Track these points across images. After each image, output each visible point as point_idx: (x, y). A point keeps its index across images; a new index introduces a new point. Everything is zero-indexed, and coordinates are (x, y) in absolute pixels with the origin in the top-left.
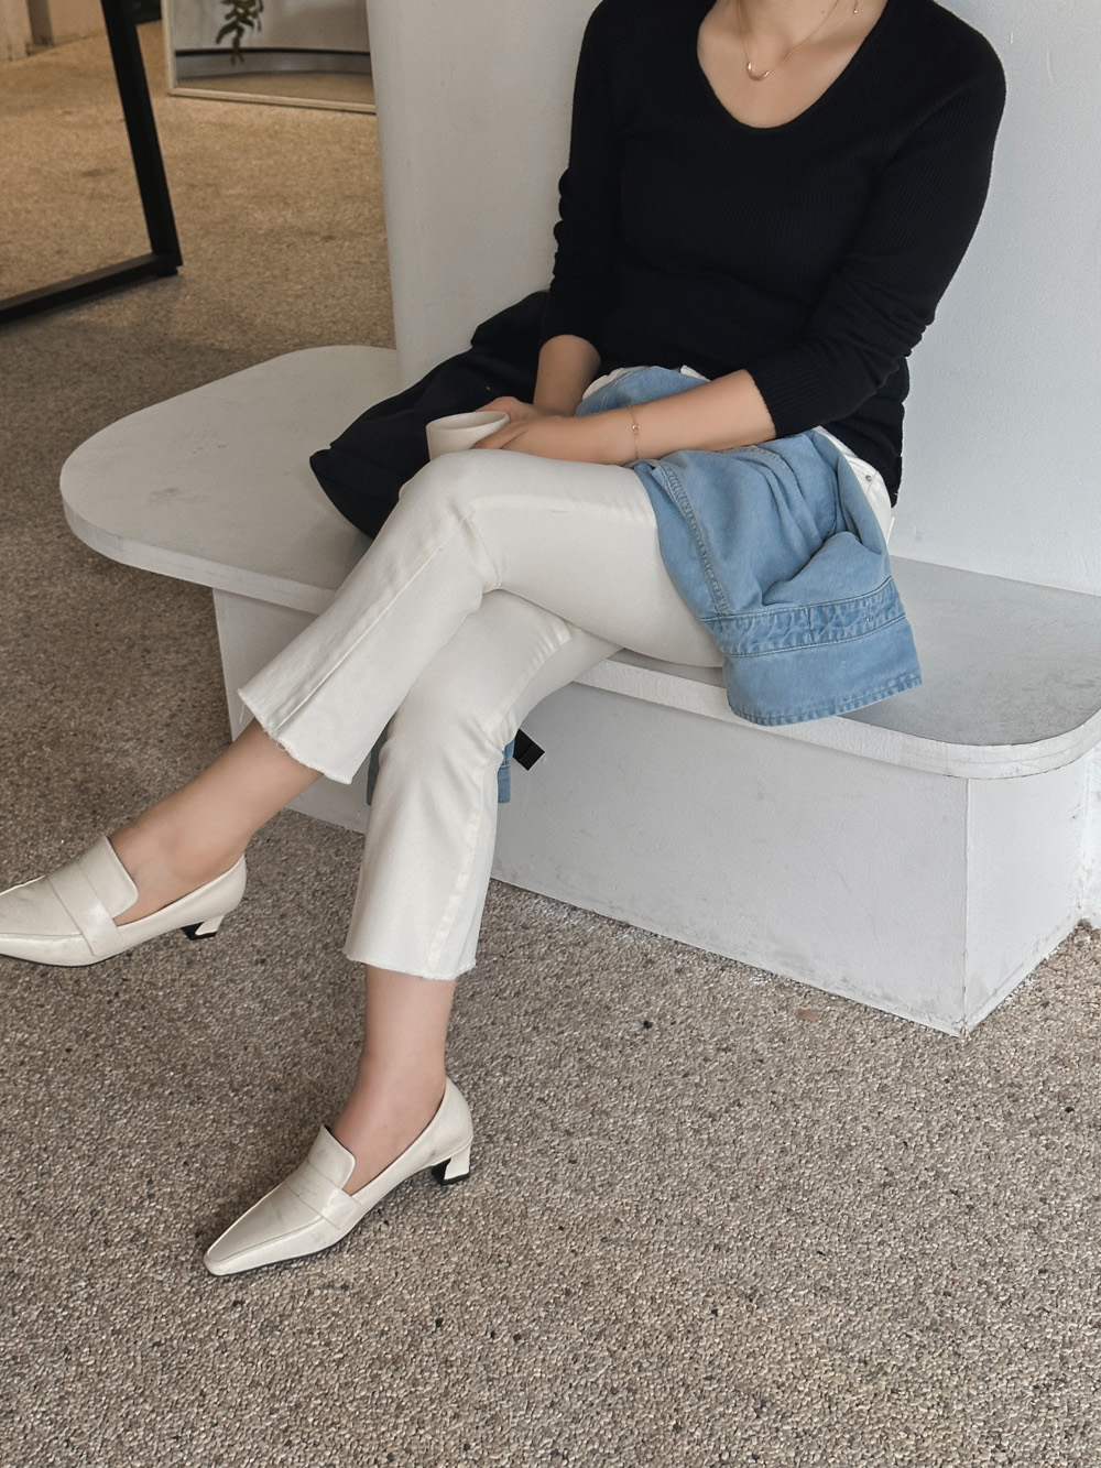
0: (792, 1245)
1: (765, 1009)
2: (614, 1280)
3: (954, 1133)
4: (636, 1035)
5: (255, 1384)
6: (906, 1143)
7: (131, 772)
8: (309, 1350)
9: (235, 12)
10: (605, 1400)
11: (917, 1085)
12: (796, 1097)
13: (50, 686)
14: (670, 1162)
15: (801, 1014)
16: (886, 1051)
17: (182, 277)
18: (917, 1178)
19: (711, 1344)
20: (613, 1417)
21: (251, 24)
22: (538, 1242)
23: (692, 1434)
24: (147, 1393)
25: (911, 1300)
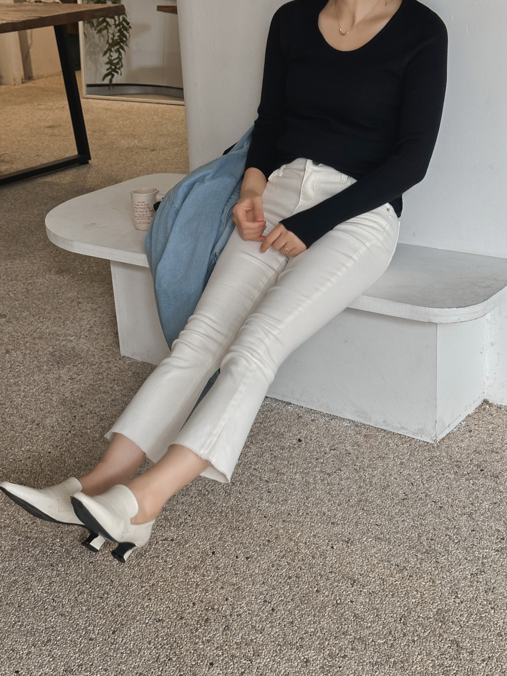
0: (365, 522)
1: (350, 434)
2: (288, 536)
3: (433, 479)
4: (295, 444)
5: (134, 577)
6: (412, 484)
7: (73, 348)
8: (158, 564)
9: (110, 68)
10: (286, 581)
11: (417, 462)
12: (365, 467)
13: (38, 317)
14: (311, 492)
15: (365, 436)
17: (91, 164)
18: (418, 496)
19: (331, 559)
20: (290, 587)
21: (117, 73)
22: (256, 522)
23: (324, 593)
24: (87, 581)
25: (416, 542)
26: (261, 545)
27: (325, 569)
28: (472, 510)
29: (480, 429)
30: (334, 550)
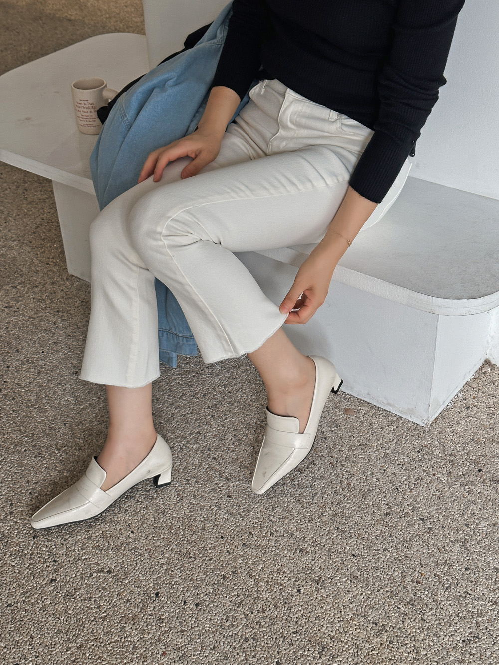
0: (340, 550)
1: (328, 408)
2: (248, 570)
3: (422, 483)
6: (397, 489)
11: (403, 454)
12: (343, 460)
14: (278, 498)
15: (346, 411)
16: (388, 434)
18: (403, 510)
19: (296, 611)
20: (245, 656)
22: (210, 546)
25: (399, 586)
26: (214, 583)
27: (289, 626)
28: (466, 535)
29: (479, 404)
30: (301, 595)
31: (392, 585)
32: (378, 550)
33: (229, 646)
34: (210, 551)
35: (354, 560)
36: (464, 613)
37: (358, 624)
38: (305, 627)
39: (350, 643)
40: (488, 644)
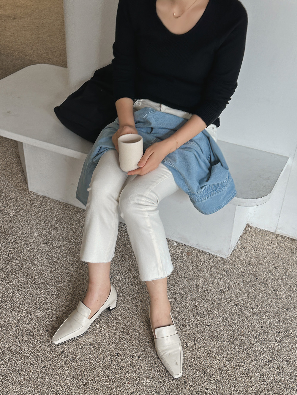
0: (201, 324)
1: (178, 253)
3: (231, 287)
6: (221, 291)
11: (220, 273)
12: (192, 279)
15: (187, 254)
16: (210, 264)
18: (226, 301)
22: (138, 327)
23: (190, 383)
25: (233, 338)
26: (144, 346)
27: (186, 363)
28: (258, 310)
29: (249, 246)
30: (188, 347)
31: (230, 338)
32: (219, 322)
33: (159, 376)
34: (138, 330)
35: (209, 328)
36: (266, 348)
37: (218, 359)
38: (194, 363)
39: (217, 368)
40: (280, 361)
